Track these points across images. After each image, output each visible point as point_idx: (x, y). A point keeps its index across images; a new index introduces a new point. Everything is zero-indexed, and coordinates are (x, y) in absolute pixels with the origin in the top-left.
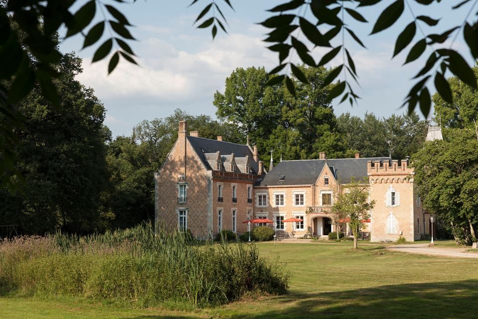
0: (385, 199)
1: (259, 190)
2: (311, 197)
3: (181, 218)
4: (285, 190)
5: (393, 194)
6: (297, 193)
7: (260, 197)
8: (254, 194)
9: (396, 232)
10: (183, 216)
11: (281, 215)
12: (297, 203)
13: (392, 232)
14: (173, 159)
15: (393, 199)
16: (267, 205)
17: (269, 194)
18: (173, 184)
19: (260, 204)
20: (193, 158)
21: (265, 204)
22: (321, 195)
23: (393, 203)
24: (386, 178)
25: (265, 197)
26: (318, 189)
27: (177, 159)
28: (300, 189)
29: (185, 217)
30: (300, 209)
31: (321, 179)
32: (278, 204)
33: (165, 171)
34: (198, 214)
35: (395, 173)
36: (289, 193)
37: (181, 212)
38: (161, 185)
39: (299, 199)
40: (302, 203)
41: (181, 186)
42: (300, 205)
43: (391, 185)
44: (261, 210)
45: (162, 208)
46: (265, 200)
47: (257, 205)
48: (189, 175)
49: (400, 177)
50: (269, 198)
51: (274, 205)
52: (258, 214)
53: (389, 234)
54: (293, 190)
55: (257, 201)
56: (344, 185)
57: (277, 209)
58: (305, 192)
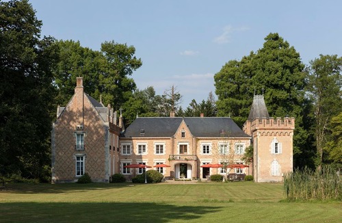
0: (270, 148)
1: (124, 141)
2: (170, 147)
3: (78, 163)
4: (147, 141)
5: (276, 144)
6: (158, 144)
7: (124, 146)
8: (119, 144)
9: (279, 174)
10: (81, 161)
11: (144, 162)
12: (158, 152)
13: (275, 175)
14: (71, 110)
15: (276, 148)
16: (131, 153)
17: (133, 144)
18: (70, 133)
19: (124, 153)
20: (91, 110)
21: (129, 153)
22: (179, 146)
23: (276, 152)
24: (271, 131)
25: (128, 146)
26: (176, 141)
27: (75, 110)
28: (160, 141)
29: (82, 163)
30: (160, 157)
31: (179, 132)
32: (140, 152)
33: (63, 120)
34: (95, 160)
35: (279, 128)
36: (150, 144)
37: (78, 158)
38: (58, 133)
39: (160, 149)
40: (162, 152)
41: (78, 135)
42: (160, 154)
43: (275, 137)
44: (126, 158)
45: (60, 154)
46: (128, 150)
47: (122, 154)
48: (88, 124)
49: (282, 131)
50: (133, 148)
51: (137, 153)
52: (123, 161)
53: (273, 176)
54: (154, 141)
55: (122, 150)
56: (199, 138)
57: (140, 157)
58: (164, 143)
